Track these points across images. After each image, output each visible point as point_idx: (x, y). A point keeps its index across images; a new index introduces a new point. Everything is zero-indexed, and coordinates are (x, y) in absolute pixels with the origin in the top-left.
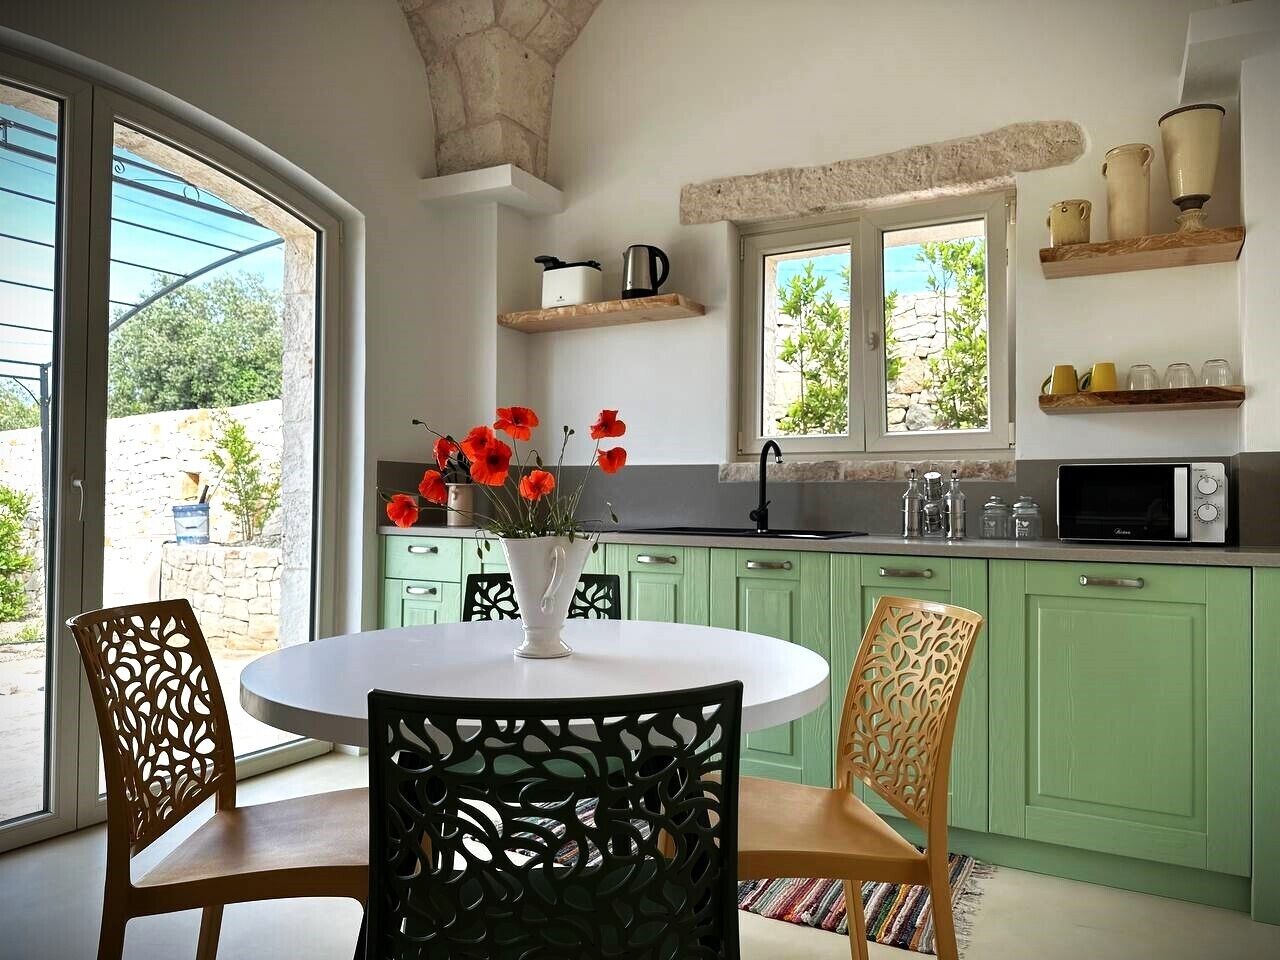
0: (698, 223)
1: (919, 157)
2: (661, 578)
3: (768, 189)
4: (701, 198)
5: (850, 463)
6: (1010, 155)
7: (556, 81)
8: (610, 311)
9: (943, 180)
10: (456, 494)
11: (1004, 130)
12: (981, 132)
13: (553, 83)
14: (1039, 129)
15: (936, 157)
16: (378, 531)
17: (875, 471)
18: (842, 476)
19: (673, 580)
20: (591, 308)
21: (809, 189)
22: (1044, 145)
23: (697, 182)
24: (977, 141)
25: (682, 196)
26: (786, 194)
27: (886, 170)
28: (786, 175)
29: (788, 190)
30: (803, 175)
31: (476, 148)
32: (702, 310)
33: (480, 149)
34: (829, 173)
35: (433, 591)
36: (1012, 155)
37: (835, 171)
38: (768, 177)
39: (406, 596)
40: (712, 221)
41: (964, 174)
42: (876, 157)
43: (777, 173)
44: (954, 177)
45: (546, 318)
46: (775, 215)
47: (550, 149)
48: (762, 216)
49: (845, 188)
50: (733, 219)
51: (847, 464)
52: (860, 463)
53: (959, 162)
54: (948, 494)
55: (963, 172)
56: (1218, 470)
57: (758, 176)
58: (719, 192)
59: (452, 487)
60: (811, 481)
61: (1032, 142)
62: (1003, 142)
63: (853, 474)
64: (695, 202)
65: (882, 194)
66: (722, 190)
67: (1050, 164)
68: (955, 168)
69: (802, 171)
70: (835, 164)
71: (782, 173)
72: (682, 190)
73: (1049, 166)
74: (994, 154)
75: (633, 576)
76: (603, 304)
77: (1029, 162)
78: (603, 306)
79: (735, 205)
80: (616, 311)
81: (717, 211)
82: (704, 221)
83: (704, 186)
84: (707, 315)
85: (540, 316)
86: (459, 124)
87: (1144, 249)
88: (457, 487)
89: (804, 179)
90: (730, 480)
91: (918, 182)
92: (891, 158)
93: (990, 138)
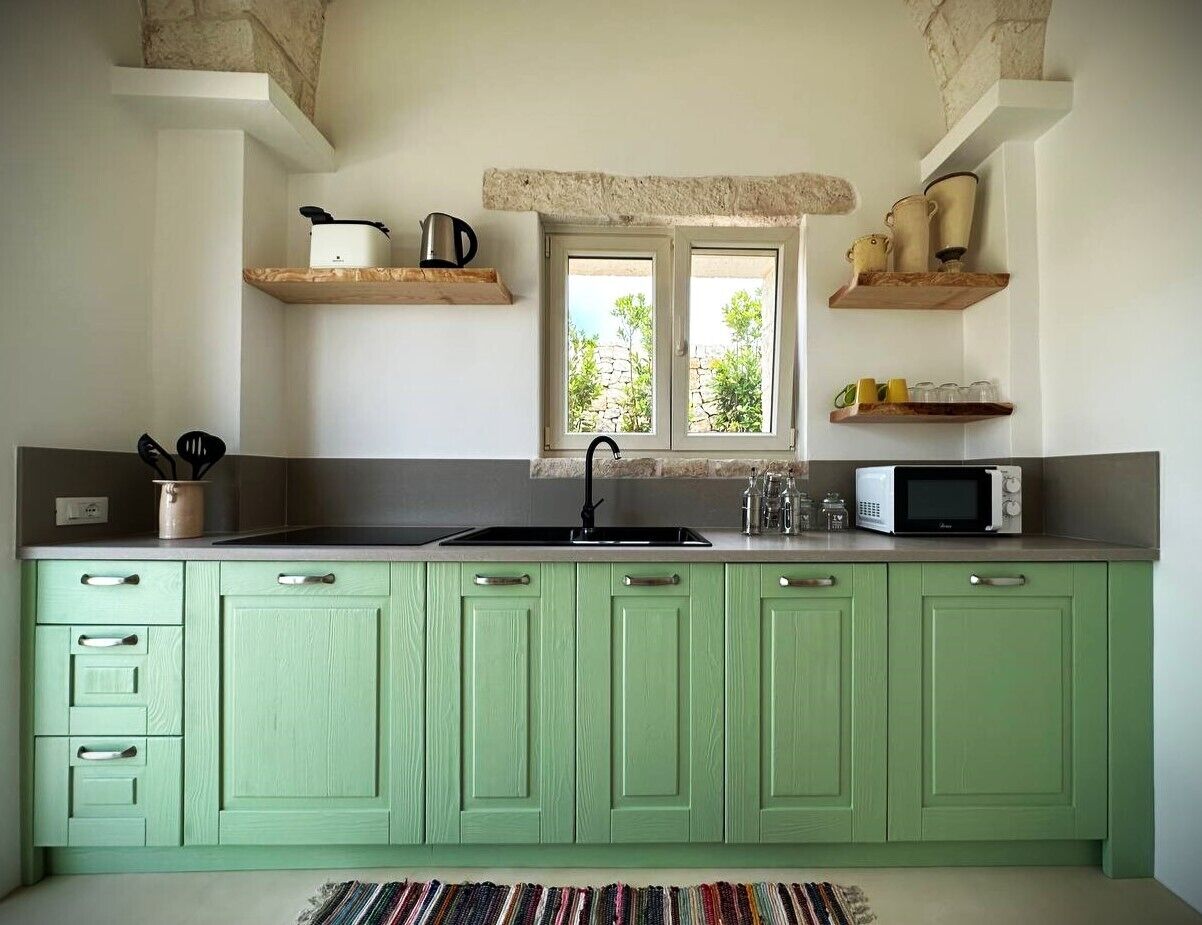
0: (504, 209)
1: (724, 186)
2: (509, 603)
3: (579, 189)
4: (507, 185)
5: (666, 461)
6: (798, 198)
7: (326, 24)
8: (407, 280)
9: (743, 210)
10: (175, 496)
11: (793, 176)
12: (775, 174)
13: (323, 25)
14: (821, 181)
15: (737, 190)
16: (18, 555)
17: (691, 469)
18: (659, 472)
19: (526, 604)
20: (382, 273)
21: (620, 197)
22: (825, 195)
23: (502, 168)
24: (772, 181)
25: (485, 179)
26: (598, 196)
27: (694, 192)
28: (598, 178)
29: (600, 195)
30: (614, 183)
31: (212, 49)
32: (511, 298)
33: (218, 53)
34: (639, 185)
35: (132, 640)
36: (799, 198)
37: (646, 185)
38: (579, 177)
39: (76, 649)
40: (519, 209)
41: (762, 207)
42: (684, 179)
43: (589, 175)
44: (753, 209)
45: (317, 280)
46: (587, 216)
47: (317, 96)
48: (574, 214)
49: (656, 202)
50: (543, 211)
51: (663, 462)
52: (676, 461)
53: (759, 198)
54: (785, 492)
55: (761, 208)
56: (1016, 472)
57: (570, 175)
58: (527, 182)
59: (168, 486)
60: (628, 477)
61: (815, 191)
62: (793, 186)
63: (670, 471)
64: (501, 187)
65: (690, 213)
66: (530, 179)
67: (829, 212)
68: (754, 201)
69: (613, 179)
70: (646, 178)
71: (594, 176)
72: (485, 173)
73: (830, 214)
74: (786, 196)
75: (468, 602)
76: (399, 270)
77: (814, 206)
78: (398, 274)
79: (545, 198)
80: (416, 280)
81: (527, 201)
82: (511, 209)
83: (510, 175)
84: (516, 306)
85: (308, 277)
86: (183, 12)
87: (938, 284)
88: (176, 485)
89: (614, 187)
90: (543, 475)
91: (721, 208)
92: (697, 183)
93: (783, 181)
